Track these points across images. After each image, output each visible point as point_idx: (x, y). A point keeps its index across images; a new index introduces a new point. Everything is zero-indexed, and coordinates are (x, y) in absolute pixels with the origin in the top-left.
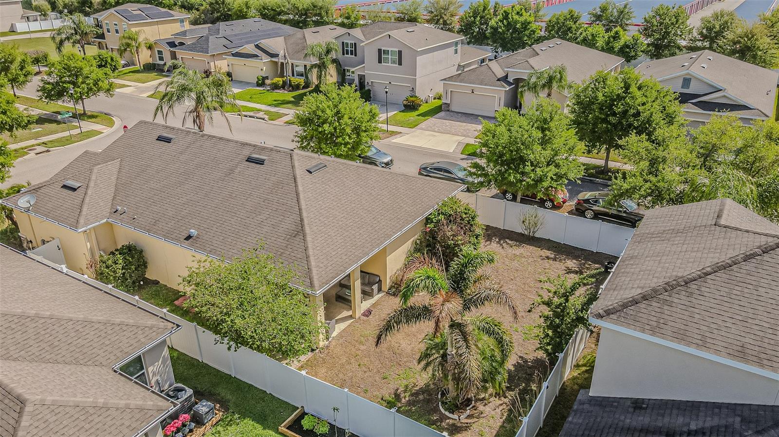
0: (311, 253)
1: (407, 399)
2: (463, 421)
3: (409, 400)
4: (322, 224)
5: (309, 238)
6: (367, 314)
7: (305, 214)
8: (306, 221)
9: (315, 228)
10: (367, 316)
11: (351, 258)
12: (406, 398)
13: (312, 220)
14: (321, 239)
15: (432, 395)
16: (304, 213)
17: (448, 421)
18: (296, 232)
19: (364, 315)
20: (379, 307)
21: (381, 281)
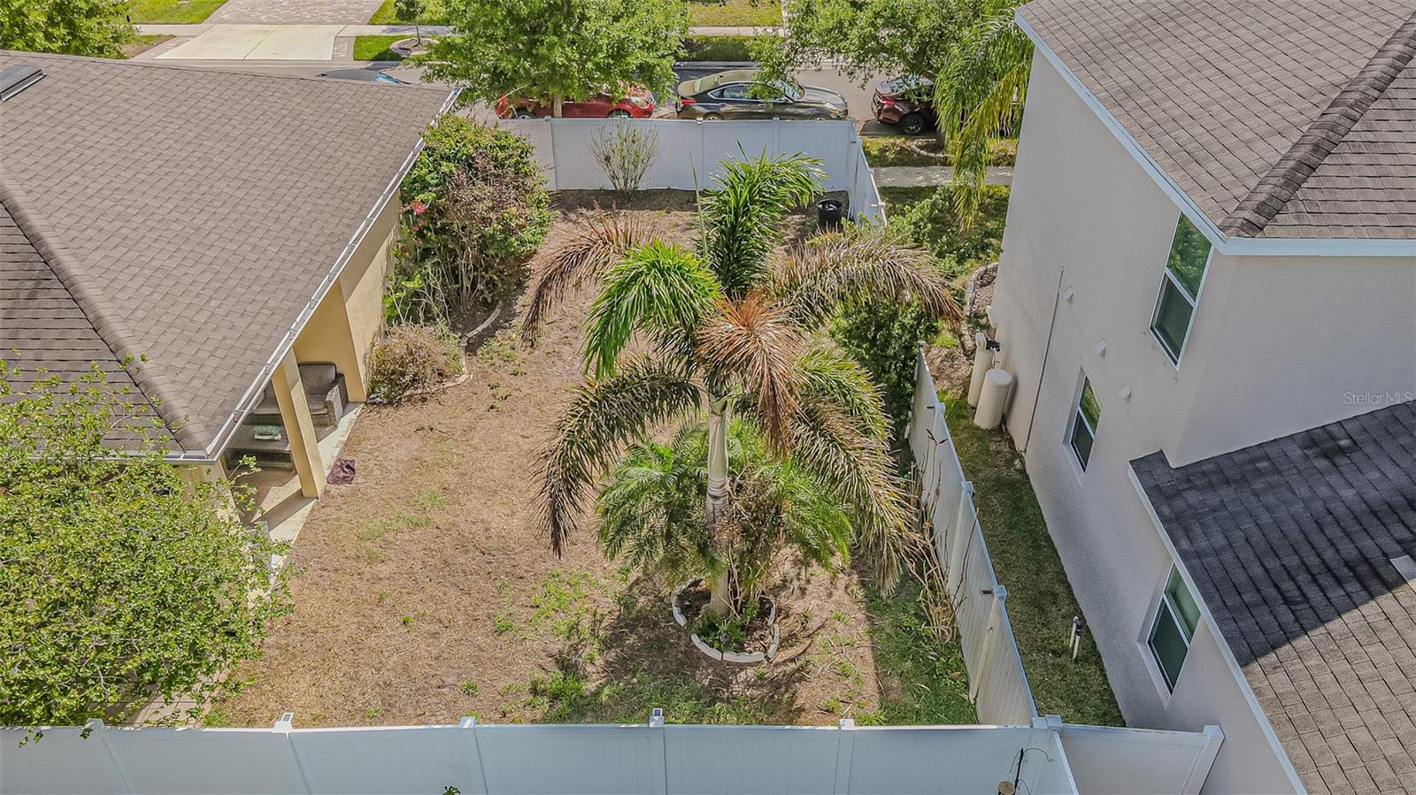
0: (121, 334)
1: (599, 661)
2: (779, 659)
3: (608, 663)
4: (116, 241)
5: (91, 291)
6: (342, 474)
7: (37, 222)
8: (53, 243)
9: (97, 256)
10: (346, 480)
11: (262, 318)
12: (594, 662)
13: (74, 233)
14: (134, 285)
15: (656, 624)
16: (32, 217)
17: (742, 674)
18: (30, 284)
19: (334, 480)
20: (367, 445)
21: (343, 375)
